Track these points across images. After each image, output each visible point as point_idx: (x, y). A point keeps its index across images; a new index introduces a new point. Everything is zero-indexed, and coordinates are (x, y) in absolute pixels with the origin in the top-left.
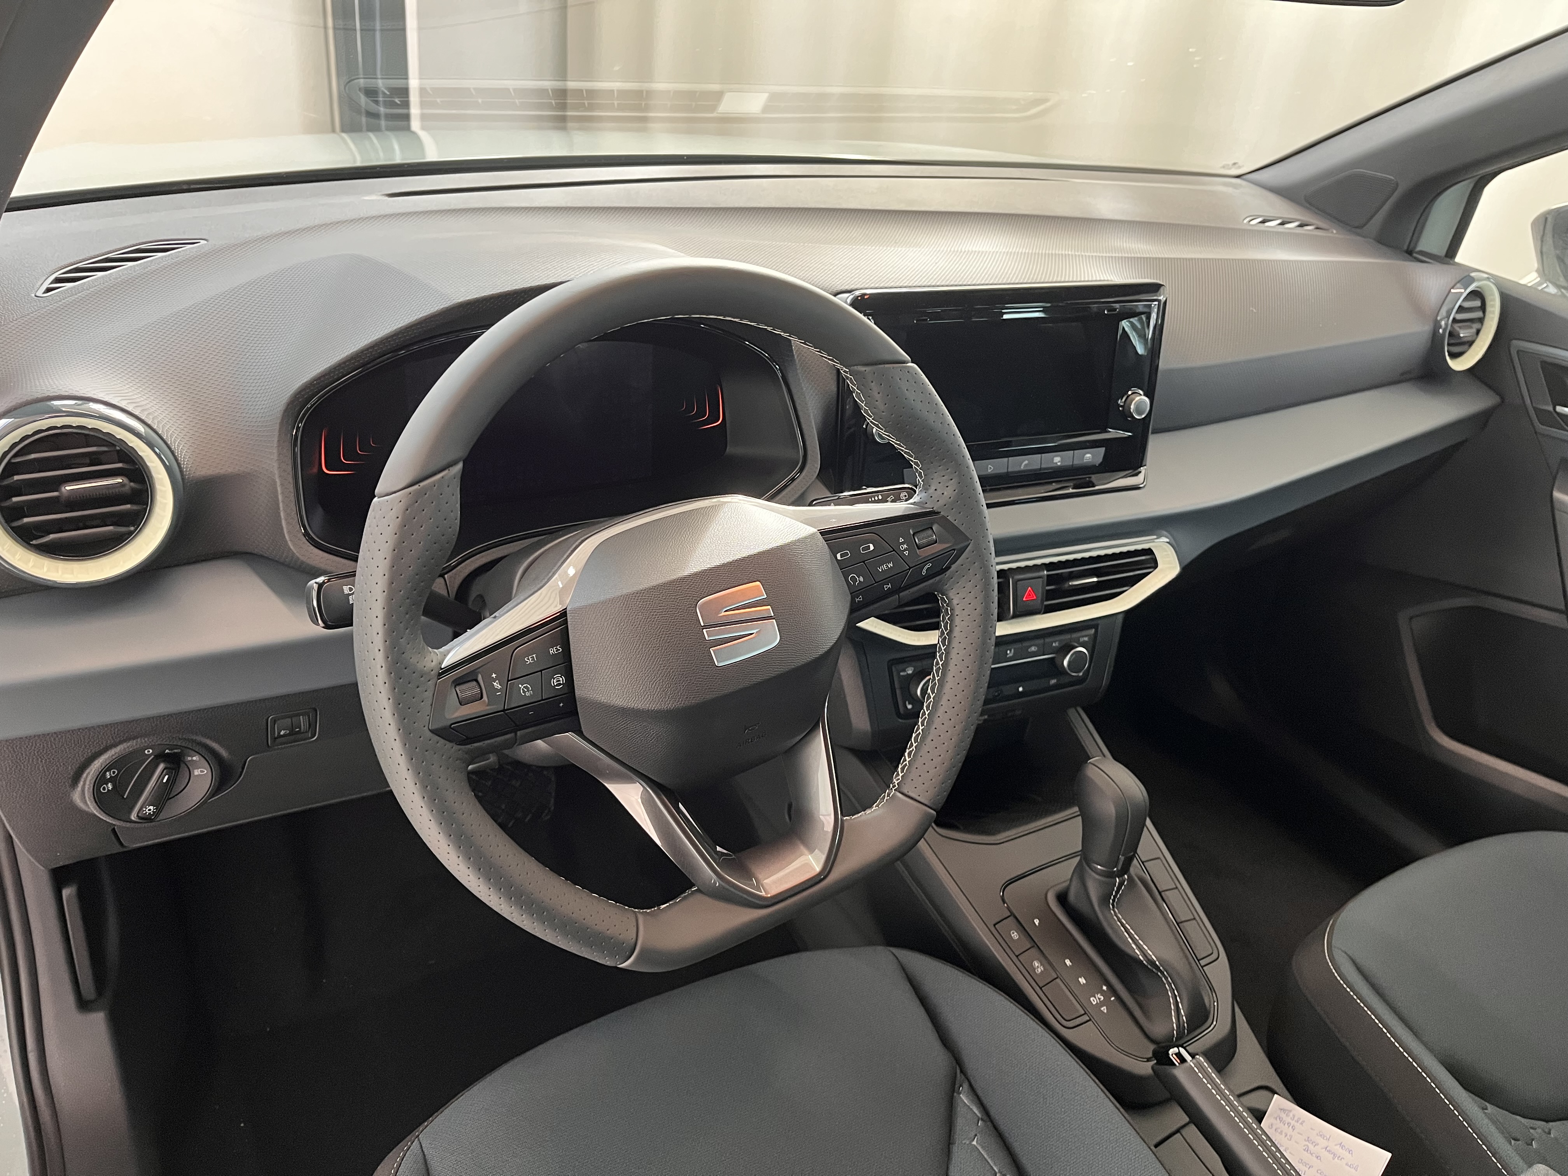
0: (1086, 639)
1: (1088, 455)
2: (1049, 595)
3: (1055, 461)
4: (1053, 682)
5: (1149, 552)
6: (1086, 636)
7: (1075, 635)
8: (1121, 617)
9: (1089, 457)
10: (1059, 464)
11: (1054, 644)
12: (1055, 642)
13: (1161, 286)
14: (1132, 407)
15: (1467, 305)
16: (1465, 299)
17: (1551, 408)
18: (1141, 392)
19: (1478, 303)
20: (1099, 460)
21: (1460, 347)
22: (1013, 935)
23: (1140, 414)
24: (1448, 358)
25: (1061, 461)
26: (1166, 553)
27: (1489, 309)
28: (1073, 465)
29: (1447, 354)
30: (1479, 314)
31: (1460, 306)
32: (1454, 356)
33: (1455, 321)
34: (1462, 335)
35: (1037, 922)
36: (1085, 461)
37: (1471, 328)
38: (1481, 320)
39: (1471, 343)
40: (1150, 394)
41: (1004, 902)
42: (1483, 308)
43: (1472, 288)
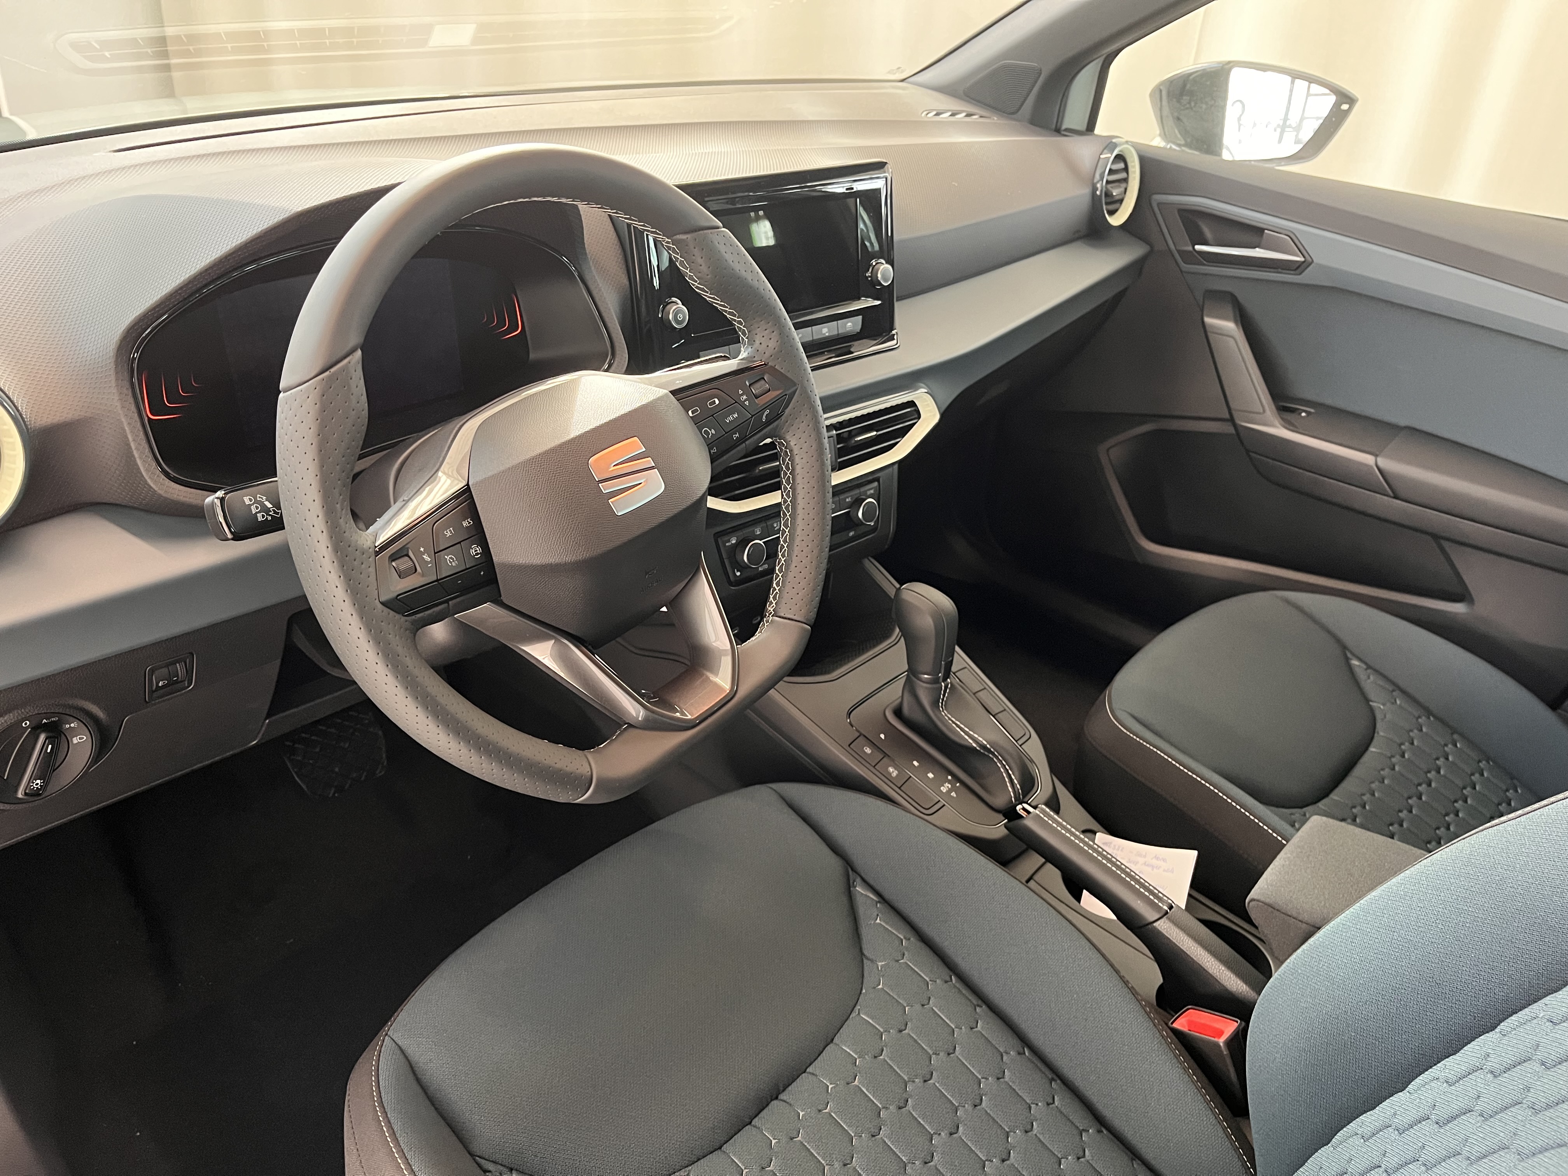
0: (872, 491)
1: (849, 324)
2: (840, 453)
3: (824, 332)
4: (851, 534)
5: (912, 404)
6: (871, 489)
7: (863, 489)
8: (896, 466)
9: (852, 325)
10: (827, 334)
11: (847, 500)
12: (848, 497)
13: (886, 163)
14: (879, 275)
15: (1115, 167)
16: (1113, 163)
17: (1190, 248)
18: (883, 261)
19: (1121, 165)
20: (858, 328)
21: (1115, 204)
22: (866, 751)
23: (886, 281)
24: (1107, 215)
25: (829, 331)
26: (926, 403)
27: (1130, 170)
28: (838, 334)
29: (1105, 212)
30: (1123, 175)
31: (1110, 170)
32: (1112, 213)
33: (1108, 182)
34: (1114, 194)
35: (882, 736)
36: (848, 329)
37: (1120, 187)
38: (1126, 180)
39: (1121, 201)
40: (891, 262)
41: (852, 726)
42: (1126, 169)
43: (1115, 153)
